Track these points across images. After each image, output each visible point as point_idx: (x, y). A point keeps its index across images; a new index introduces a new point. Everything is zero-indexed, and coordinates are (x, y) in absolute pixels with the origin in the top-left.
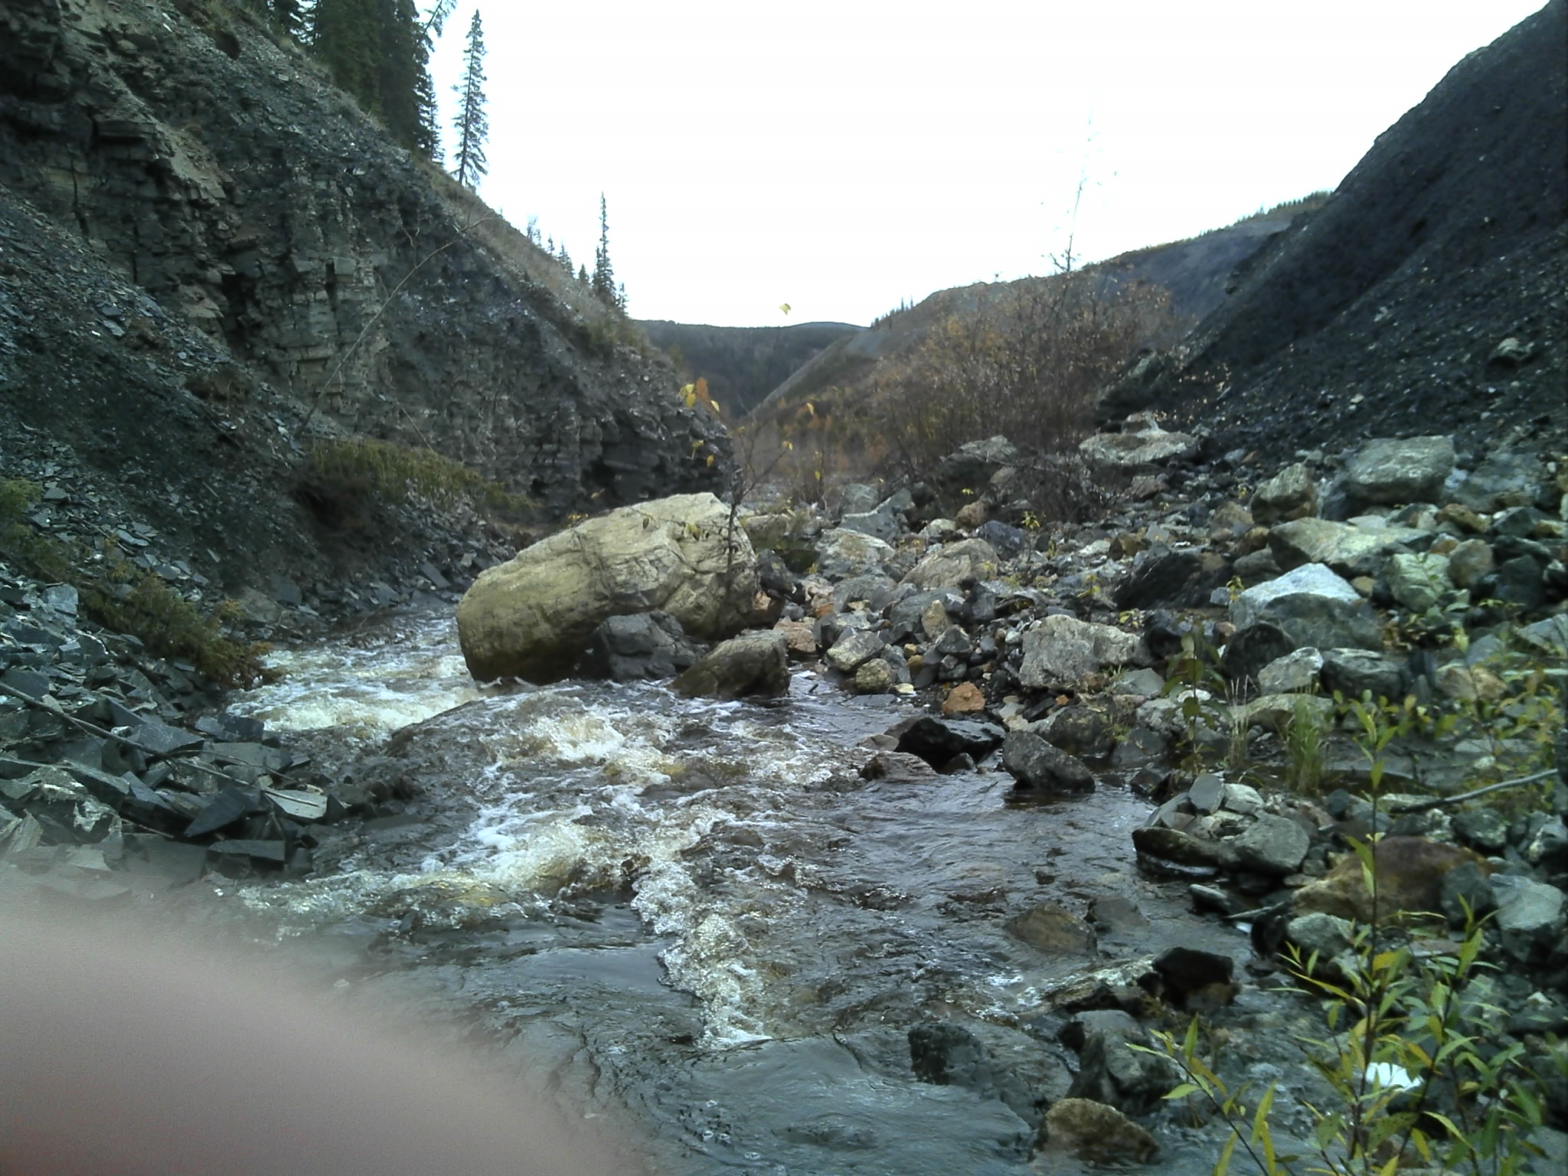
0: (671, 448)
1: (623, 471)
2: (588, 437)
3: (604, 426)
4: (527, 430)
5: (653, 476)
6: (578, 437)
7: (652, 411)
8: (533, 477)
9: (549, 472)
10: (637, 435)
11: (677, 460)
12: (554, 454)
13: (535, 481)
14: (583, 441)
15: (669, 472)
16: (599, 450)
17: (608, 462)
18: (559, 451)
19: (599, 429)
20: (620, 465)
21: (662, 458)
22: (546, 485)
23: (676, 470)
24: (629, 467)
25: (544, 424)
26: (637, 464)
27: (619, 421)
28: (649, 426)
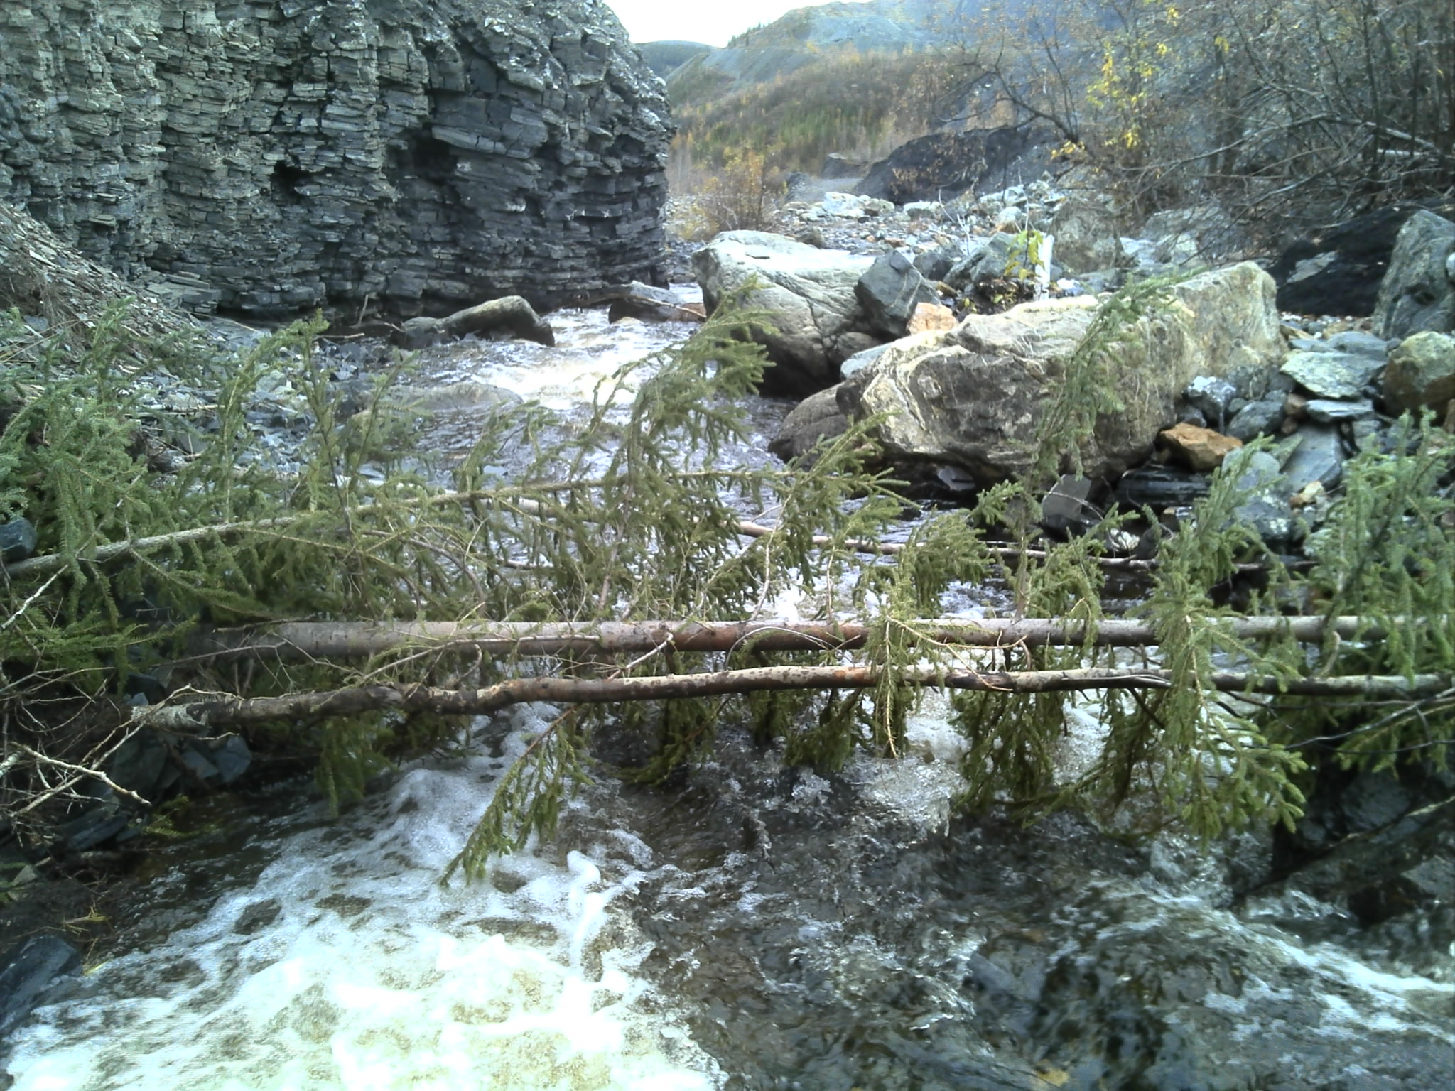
0: (570, 109)
1: (475, 154)
2: (399, 74)
3: (430, 51)
4: (251, 45)
5: (536, 167)
6: (373, 72)
7: (533, 27)
8: (273, 157)
9: (311, 146)
10: (501, 74)
11: (582, 136)
12: (319, 106)
13: (280, 166)
14: (387, 83)
15: (566, 160)
16: (421, 103)
17: (440, 134)
18: (330, 100)
19: (419, 58)
20: (468, 140)
21: (552, 128)
22: (307, 177)
23: (580, 155)
24: (487, 145)
25: (292, 36)
26: (503, 139)
27: (463, 45)
28: (524, 55)
